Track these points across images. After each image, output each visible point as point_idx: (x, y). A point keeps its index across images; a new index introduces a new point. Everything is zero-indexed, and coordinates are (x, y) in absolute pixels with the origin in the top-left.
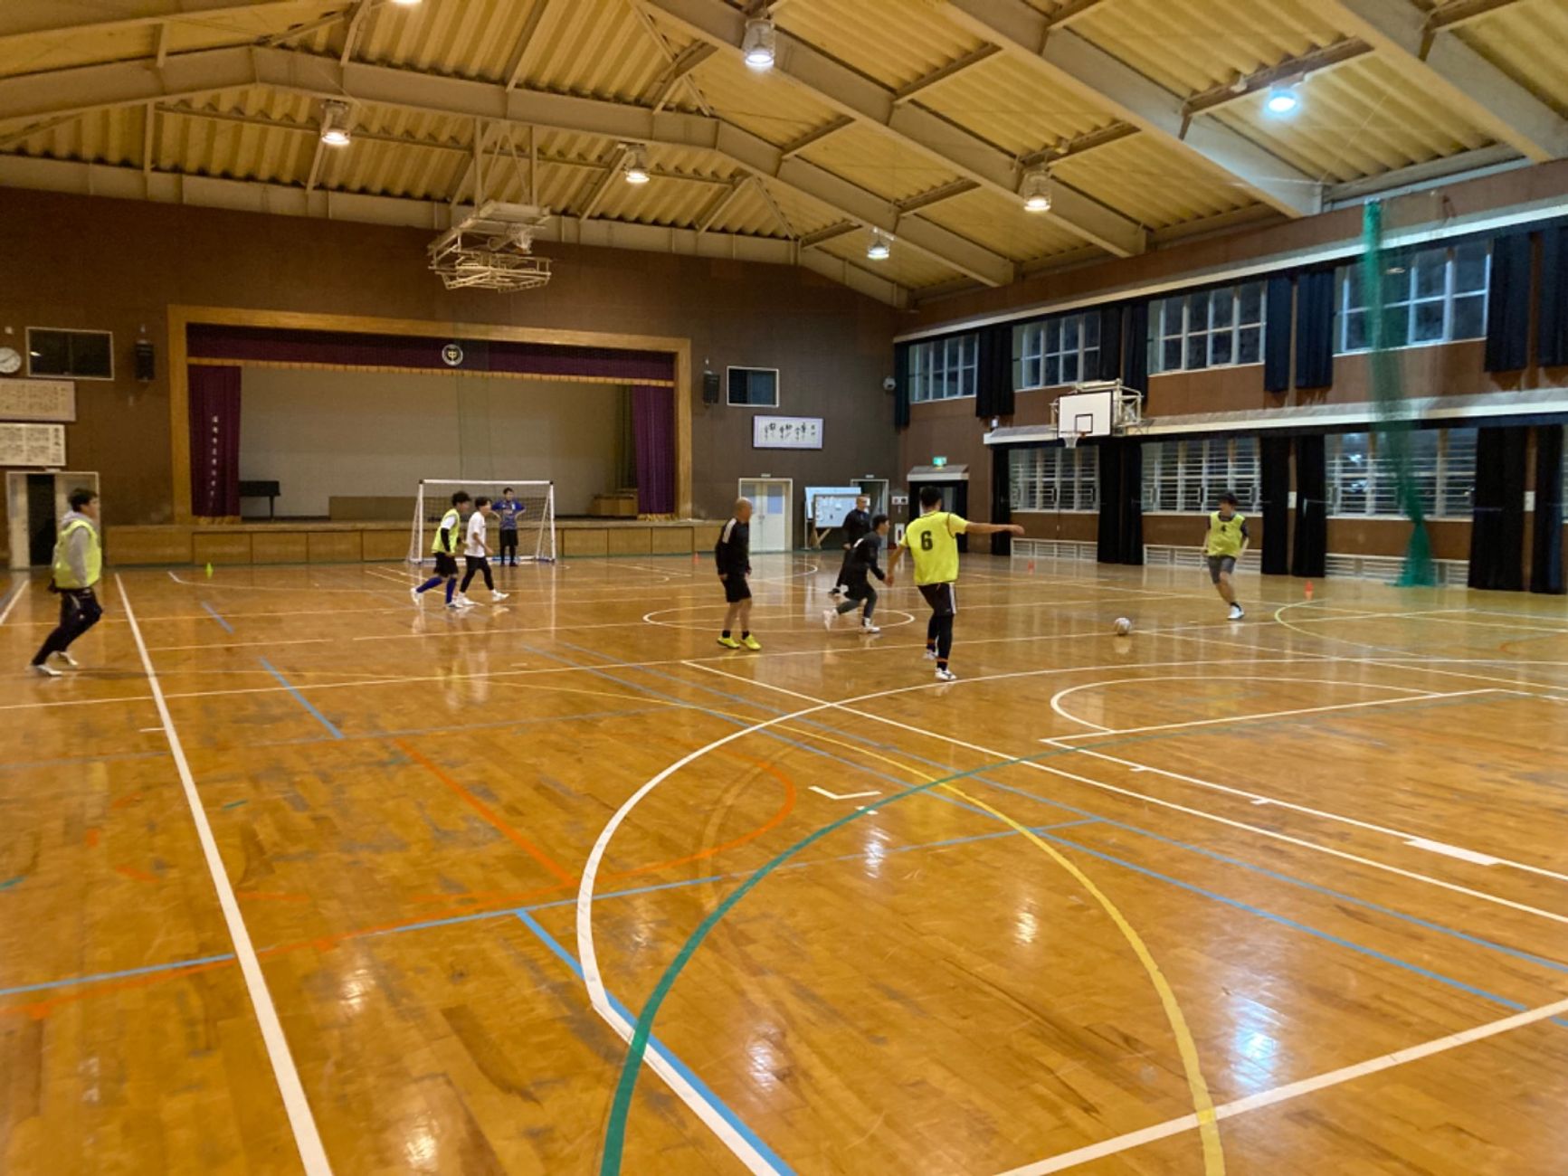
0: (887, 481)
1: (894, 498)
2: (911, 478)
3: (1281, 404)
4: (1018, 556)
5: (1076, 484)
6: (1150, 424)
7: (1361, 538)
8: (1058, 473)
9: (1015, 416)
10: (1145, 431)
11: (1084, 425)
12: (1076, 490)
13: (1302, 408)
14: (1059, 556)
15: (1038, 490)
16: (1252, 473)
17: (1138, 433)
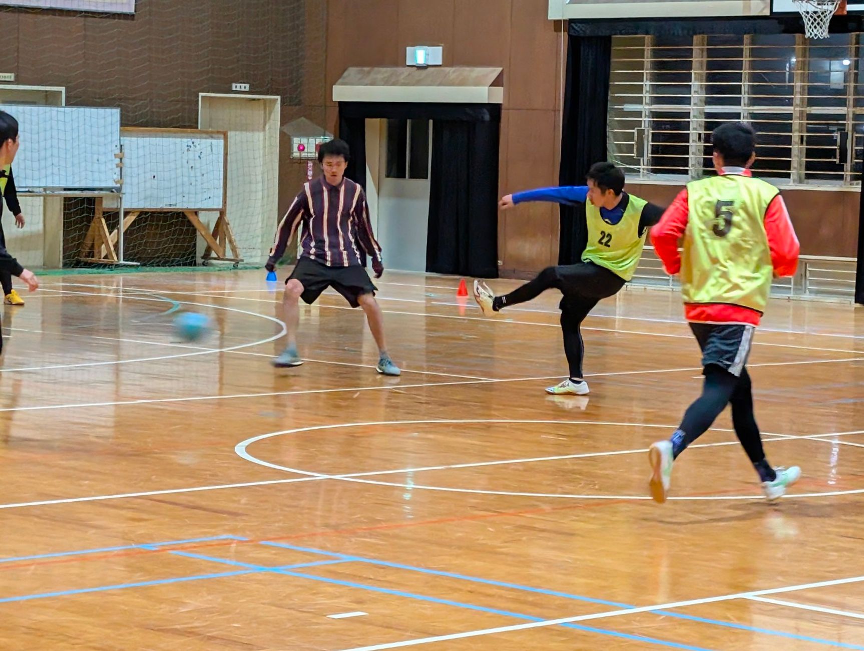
0: (279, 97)
1: (296, 142)
2: (343, 93)
5: (796, 123)
8: (745, 96)
12: (795, 136)
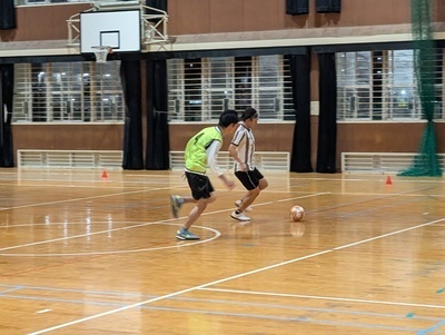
3: (302, 25)
4: (26, 167)
6: (173, 41)
7: (378, 139)
9: (19, 32)
10: (168, 48)
11: (110, 42)
12: (92, 103)
13: (320, 30)
14: (73, 165)
15: (48, 103)
16: (276, 85)
17: (162, 50)
